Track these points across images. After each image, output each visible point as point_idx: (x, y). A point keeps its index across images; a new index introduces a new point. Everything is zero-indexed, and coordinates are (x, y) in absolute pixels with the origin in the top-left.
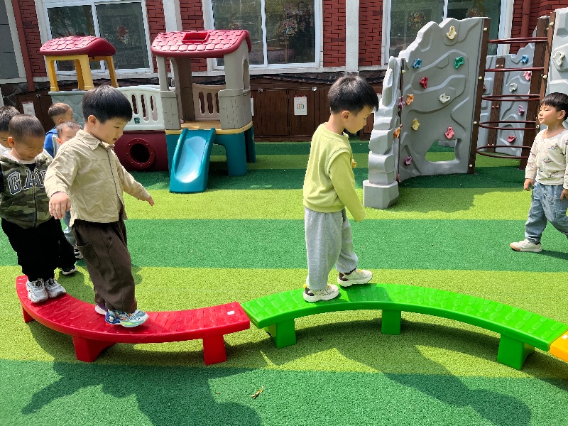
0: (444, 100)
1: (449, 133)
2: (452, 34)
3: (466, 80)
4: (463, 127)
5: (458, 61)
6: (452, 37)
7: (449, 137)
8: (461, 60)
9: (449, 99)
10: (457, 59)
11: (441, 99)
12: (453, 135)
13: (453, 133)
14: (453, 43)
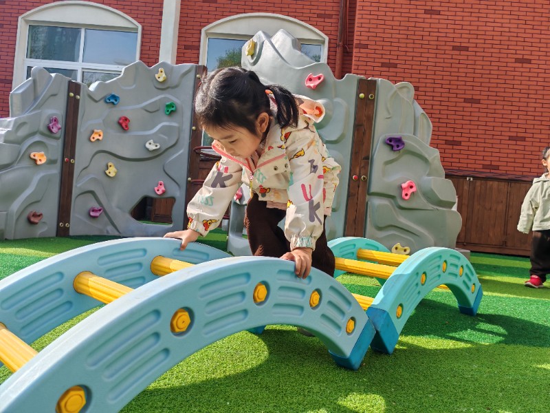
0: (152, 147)
1: (159, 188)
2: (161, 77)
3: (180, 130)
4: (177, 183)
5: (167, 106)
6: (161, 80)
7: (159, 193)
8: (171, 105)
9: (158, 147)
10: (167, 103)
11: (147, 145)
12: (164, 192)
13: (163, 188)
14: (164, 86)
